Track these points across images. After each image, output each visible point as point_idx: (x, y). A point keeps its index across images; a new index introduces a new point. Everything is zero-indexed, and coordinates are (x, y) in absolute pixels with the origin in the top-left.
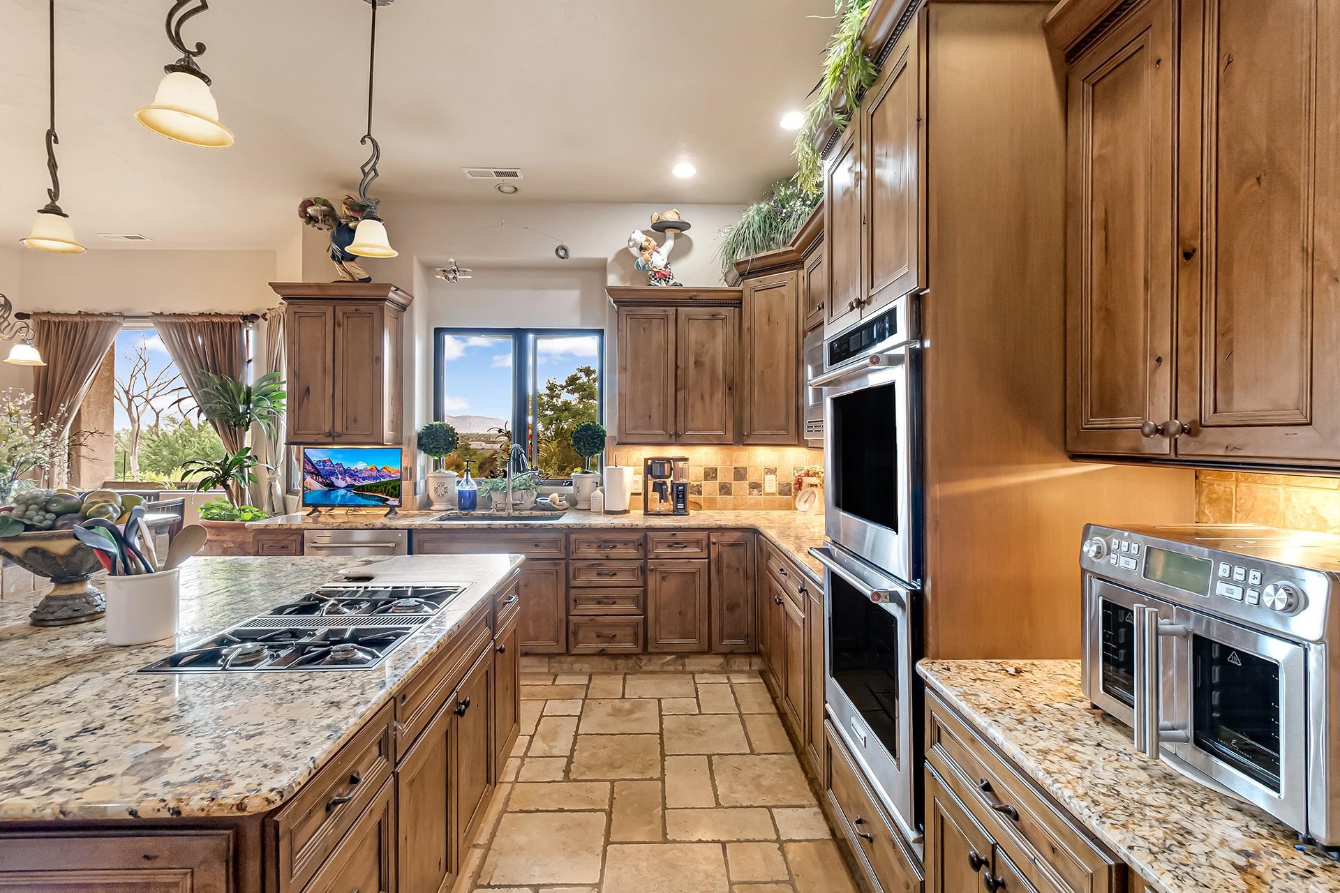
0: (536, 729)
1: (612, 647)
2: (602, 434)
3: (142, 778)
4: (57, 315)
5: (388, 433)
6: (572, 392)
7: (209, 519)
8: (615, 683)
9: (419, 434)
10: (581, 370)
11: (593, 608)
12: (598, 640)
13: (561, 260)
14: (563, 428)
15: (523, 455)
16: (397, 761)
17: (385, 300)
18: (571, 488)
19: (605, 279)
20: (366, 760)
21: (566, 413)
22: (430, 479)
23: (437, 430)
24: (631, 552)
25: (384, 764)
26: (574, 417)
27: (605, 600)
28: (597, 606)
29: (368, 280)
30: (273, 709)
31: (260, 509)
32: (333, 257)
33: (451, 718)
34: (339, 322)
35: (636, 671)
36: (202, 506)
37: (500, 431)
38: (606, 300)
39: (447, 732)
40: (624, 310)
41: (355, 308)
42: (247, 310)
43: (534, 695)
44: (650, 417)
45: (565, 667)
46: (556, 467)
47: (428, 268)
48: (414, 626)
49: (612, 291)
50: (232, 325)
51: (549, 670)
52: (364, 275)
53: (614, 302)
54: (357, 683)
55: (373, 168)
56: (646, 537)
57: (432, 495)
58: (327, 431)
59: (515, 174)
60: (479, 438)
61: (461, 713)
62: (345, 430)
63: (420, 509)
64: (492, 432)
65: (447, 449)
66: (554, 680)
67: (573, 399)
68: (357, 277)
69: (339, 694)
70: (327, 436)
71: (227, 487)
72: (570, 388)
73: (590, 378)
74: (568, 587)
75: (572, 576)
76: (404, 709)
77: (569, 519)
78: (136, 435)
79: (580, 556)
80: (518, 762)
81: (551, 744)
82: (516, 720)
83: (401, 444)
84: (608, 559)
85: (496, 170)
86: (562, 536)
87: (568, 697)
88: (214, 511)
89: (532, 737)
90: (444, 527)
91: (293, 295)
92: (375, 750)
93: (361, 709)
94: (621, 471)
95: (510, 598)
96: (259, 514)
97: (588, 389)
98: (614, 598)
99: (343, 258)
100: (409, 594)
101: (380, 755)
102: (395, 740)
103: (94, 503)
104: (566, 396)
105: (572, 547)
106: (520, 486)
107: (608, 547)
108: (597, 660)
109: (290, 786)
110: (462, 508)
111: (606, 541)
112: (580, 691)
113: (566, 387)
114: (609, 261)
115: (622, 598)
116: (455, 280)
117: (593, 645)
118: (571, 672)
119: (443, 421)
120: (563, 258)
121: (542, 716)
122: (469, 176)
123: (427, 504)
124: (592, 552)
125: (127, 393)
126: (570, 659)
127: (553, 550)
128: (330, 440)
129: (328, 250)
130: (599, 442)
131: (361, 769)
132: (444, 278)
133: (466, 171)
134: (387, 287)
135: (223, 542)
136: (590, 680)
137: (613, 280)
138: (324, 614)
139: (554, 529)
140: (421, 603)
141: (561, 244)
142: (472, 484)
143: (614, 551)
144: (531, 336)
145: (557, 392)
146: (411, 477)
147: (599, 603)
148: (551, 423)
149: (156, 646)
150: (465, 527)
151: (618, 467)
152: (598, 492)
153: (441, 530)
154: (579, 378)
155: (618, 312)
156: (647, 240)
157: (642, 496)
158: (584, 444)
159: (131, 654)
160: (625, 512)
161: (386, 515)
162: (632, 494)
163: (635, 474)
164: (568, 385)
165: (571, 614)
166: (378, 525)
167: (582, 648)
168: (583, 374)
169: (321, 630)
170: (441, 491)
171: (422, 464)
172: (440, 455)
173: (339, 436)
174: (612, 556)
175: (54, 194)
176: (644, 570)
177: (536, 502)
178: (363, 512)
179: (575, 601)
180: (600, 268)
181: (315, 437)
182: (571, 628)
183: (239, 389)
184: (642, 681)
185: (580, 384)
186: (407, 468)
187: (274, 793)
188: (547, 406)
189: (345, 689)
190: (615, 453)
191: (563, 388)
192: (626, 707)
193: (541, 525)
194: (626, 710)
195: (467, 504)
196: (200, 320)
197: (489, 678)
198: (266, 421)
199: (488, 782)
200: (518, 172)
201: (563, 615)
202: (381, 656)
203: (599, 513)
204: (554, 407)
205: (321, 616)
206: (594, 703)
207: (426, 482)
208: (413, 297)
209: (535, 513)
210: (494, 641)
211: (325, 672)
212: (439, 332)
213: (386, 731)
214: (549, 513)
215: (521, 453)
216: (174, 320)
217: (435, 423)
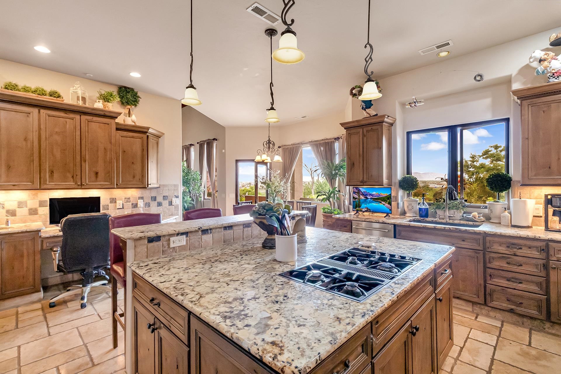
0: (464, 345)
1: (519, 310)
2: (508, 179)
3: (258, 331)
4: (287, 146)
5: (385, 181)
6: (486, 158)
7: (324, 213)
8: (523, 333)
9: (400, 181)
10: (492, 147)
11: (504, 283)
12: (508, 302)
13: (478, 82)
14: (480, 177)
15: (455, 191)
16: (374, 356)
17: (383, 122)
18: (487, 210)
19: (510, 86)
20: (354, 354)
21: (482, 169)
22: (405, 201)
23: (408, 179)
24: (535, 254)
25: (365, 358)
26: (487, 171)
27: (513, 280)
28: (507, 282)
29: (377, 115)
30: (313, 311)
31: (341, 210)
32: (363, 108)
33: (408, 335)
34: (365, 135)
35: (542, 330)
36: (322, 208)
37: (442, 179)
38: (511, 99)
39: (405, 342)
40: (525, 103)
41: (371, 128)
42: (336, 136)
43: (463, 323)
44: (550, 168)
45: (484, 312)
46: (476, 197)
47: (403, 105)
48: (387, 281)
49: (515, 93)
50: (331, 142)
51: (473, 311)
52: (375, 113)
53: (518, 99)
54: (352, 309)
55: (370, 58)
56: (547, 246)
57: (406, 209)
58: (361, 180)
59: (448, 44)
60: (433, 182)
61: (414, 334)
62: (367, 180)
63: (400, 215)
64: (437, 179)
65: (413, 188)
66: (476, 318)
67: (487, 162)
68: (372, 115)
69: (342, 314)
70: (361, 182)
71: (330, 201)
72: (484, 156)
73: (498, 150)
74: (485, 267)
75: (488, 261)
76: (377, 328)
77: (485, 228)
78: (313, 183)
79: (493, 250)
80: (453, 361)
81: (475, 358)
82: (451, 338)
83: (391, 185)
84: (515, 255)
85: (436, 46)
86: (481, 237)
87: (487, 331)
88: (326, 210)
89: (462, 348)
90: (411, 225)
91: (348, 127)
92: (360, 349)
93: (349, 328)
94: (525, 202)
95: (446, 271)
96: (340, 212)
97: (496, 156)
98: (520, 280)
99: (366, 108)
100: (387, 260)
101: (363, 352)
102: (372, 345)
103: (276, 207)
104: (481, 161)
105: (488, 245)
106: (453, 207)
107: (515, 248)
108: (508, 315)
109: (305, 368)
110: (421, 216)
111: (513, 244)
112: (496, 330)
113: (482, 156)
114: (513, 76)
115: (527, 281)
116: (415, 107)
117: (504, 305)
118: (488, 316)
119: (411, 175)
120: (479, 81)
121: (468, 338)
122: (422, 54)
123: (404, 213)
124: (502, 249)
125: (311, 169)
126: (486, 308)
127: (475, 244)
128: (362, 184)
129: (361, 106)
130: (506, 184)
131: (350, 359)
132: (410, 107)
133: (420, 51)
134: (384, 116)
135: (328, 221)
136: (502, 325)
137: (516, 86)
138: (348, 263)
139: (475, 233)
140: (393, 267)
141: (478, 73)
142: (426, 205)
143: (520, 251)
144: (459, 129)
145: (476, 159)
146: (396, 200)
147: (508, 280)
148: (473, 175)
149: (288, 264)
150: (421, 226)
151: (522, 199)
152: (506, 213)
153: (409, 226)
154: (490, 151)
155: (521, 105)
156: (546, 54)
157: (543, 219)
158: (495, 185)
159: (280, 266)
160: (528, 227)
161: (385, 217)
162: (534, 216)
163: (536, 204)
164: (483, 155)
165: (487, 283)
166: (381, 221)
167: (495, 304)
168: (493, 149)
169: (345, 272)
170: (410, 207)
171: (401, 195)
172: (410, 191)
173: (366, 182)
174: (518, 254)
175: (272, 104)
176: (546, 267)
177: (463, 216)
178: (376, 215)
179: (490, 276)
180: (508, 81)
181: (357, 183)
182: (488, 291)
183: (333, 165)
184: (547, 339)
185: (491, 154)
186: (394, 196)
187: (297, 370)
188: (470, 166)
189: (345, 311)
190: (519, 191)
191: (480, 156)
192: (533, 353)
193: (466, 230)
194: (533, 356)
195: (424, 214)
196: (322, 142)
197: (432, 314)
198: (342, 177)
199: (432, 371)
200: (450, 42)
201: (482, 282)
202: (367, 295)
203: (507, 226)
204: (475, 167)
205: (347, 264)
206: (506, 342)
207: (403, 203)
208: (396, 119)
209: (462, 222)
210: (436, 294)
211: (340, 297)
212: (409, 134)
213: (366, 340)
214: (471, 223)
215: (453, 190)
216: (315, 143)
217: (407, 176)
